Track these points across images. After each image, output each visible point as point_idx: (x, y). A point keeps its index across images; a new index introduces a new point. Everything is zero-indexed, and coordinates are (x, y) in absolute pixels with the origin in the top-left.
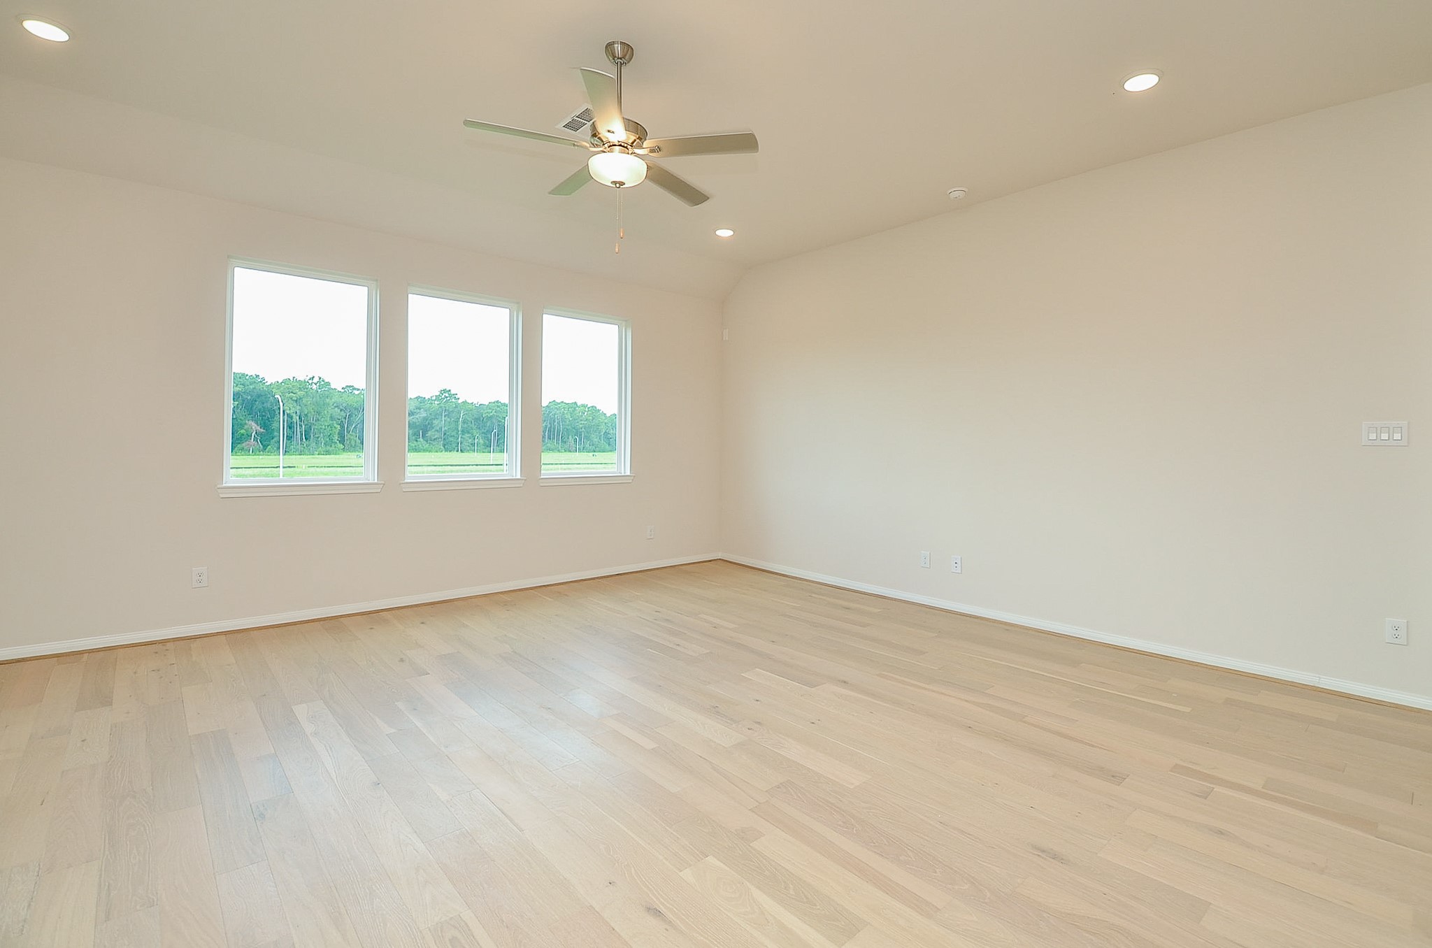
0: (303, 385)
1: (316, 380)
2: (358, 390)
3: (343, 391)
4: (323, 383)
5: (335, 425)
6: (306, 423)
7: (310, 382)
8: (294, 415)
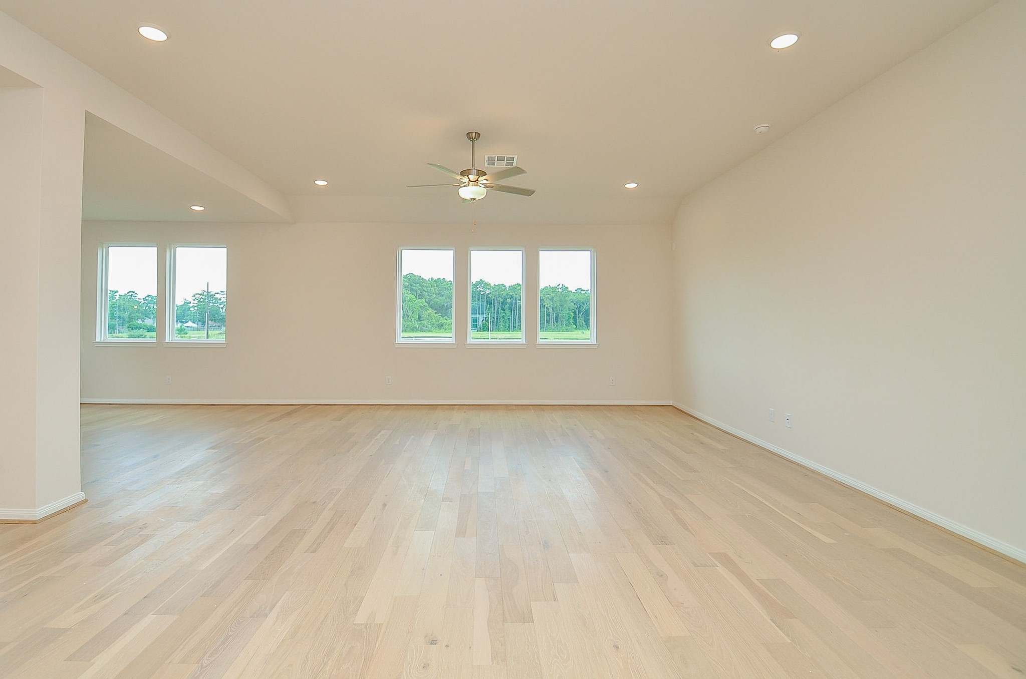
0: (554, 290)
1: (561, 286)
2: (584, 290)
3: (576, 292)
4: (564, 288)
5: (571, 313)
6: (556, 312)
7: (558, 287)
8: (550, 308)
